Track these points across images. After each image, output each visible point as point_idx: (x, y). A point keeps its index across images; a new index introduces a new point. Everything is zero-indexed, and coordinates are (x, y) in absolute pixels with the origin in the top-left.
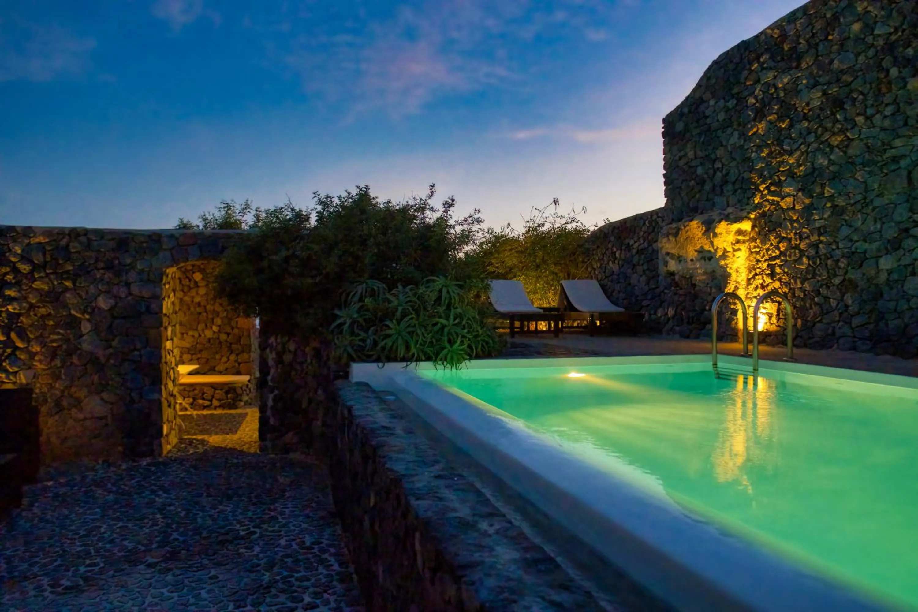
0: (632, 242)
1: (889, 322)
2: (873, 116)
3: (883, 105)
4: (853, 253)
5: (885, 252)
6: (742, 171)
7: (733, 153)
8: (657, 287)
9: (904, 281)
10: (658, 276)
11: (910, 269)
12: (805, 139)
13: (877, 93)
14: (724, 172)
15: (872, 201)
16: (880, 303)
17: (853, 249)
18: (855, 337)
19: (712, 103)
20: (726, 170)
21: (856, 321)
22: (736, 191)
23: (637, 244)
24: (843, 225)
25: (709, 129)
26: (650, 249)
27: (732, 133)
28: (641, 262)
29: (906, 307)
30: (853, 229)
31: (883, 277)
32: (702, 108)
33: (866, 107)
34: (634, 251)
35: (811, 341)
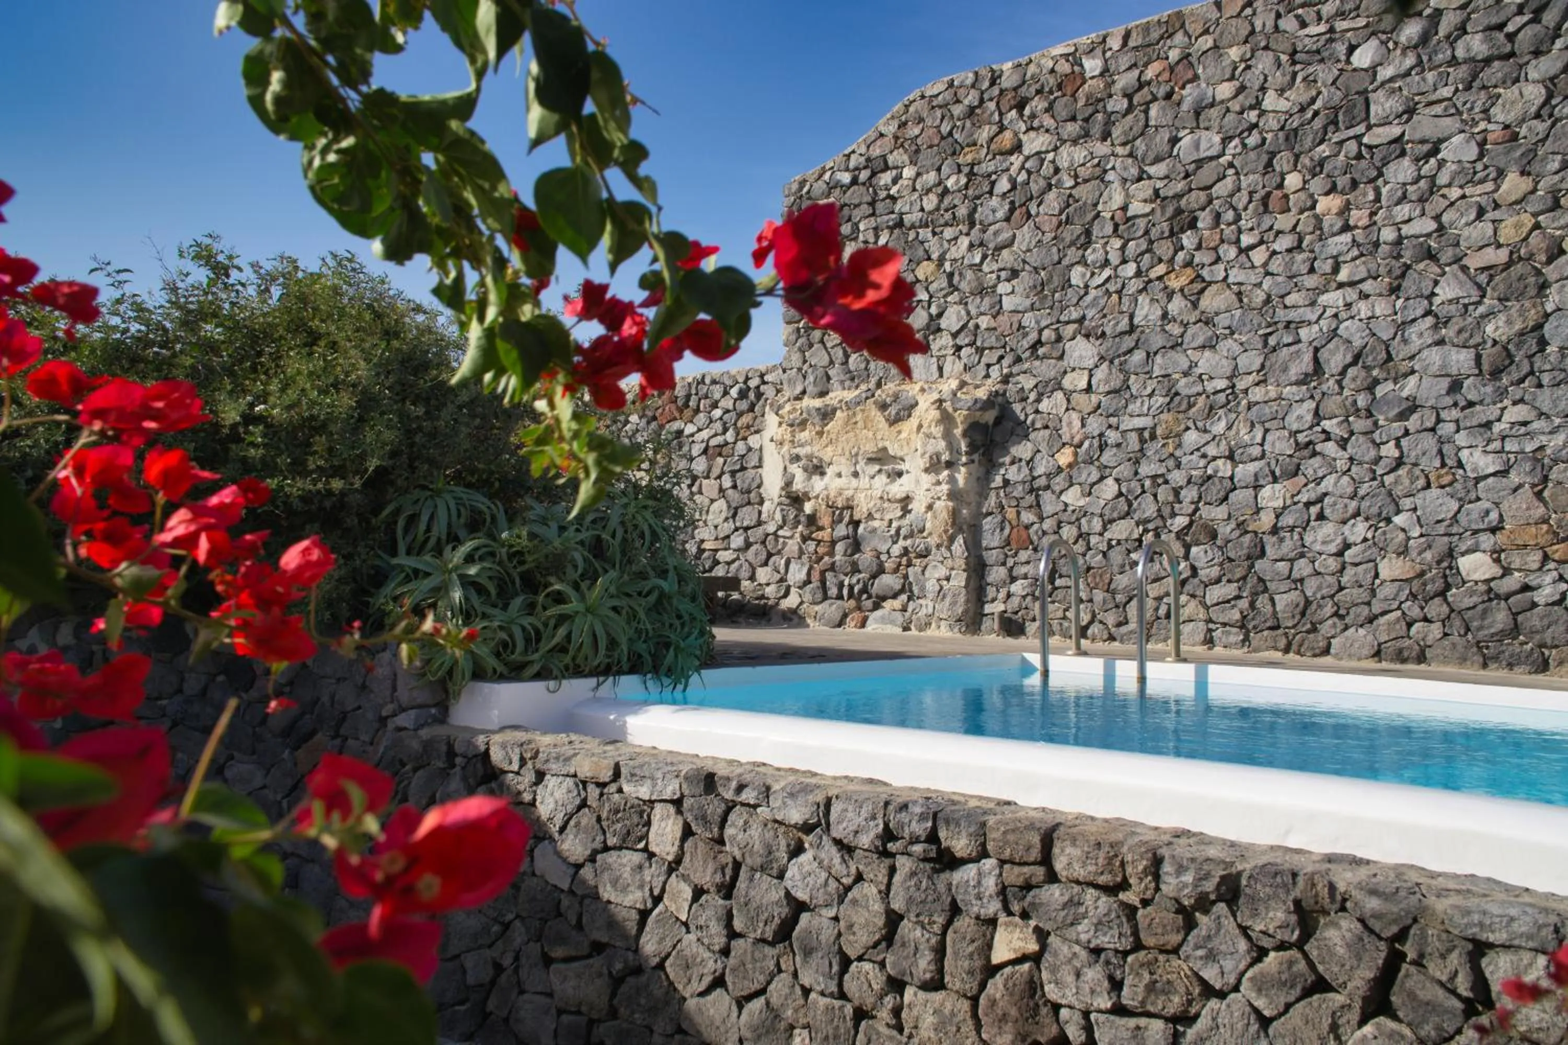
0: (690, 429)
1: (1277, 597)
2: (1252, 247)
3: (1273, 232)
4: (1209, 477)
5: (1270, 479)
6: (973, 312)
7: (956, 278)
8: (760, 523)
9: (1304, 529)
10: (761, 502)
11: (1314, 510)
12: (1115, 269)
13: (1261, 209)
14: (934, 310)
15: (1246, 391)
16: (1259, 565)
17: (1209, 472)
18: (1210, 621)
19: (908, 172)
20: (939, 306)
21: (1215, 594)
22: (959, 348)
23: (705, 434)
24: (1188, 429)
25: (900, 224)
26: (741, 447)
27: (956, 238)
28: (716, 472)
29: (1308, 571)
30: (1208, 437)
31: (1266, 520)
32: (886, 178)
33: (1240, 231)
34: (696, 450)
35: (1124, 629)
